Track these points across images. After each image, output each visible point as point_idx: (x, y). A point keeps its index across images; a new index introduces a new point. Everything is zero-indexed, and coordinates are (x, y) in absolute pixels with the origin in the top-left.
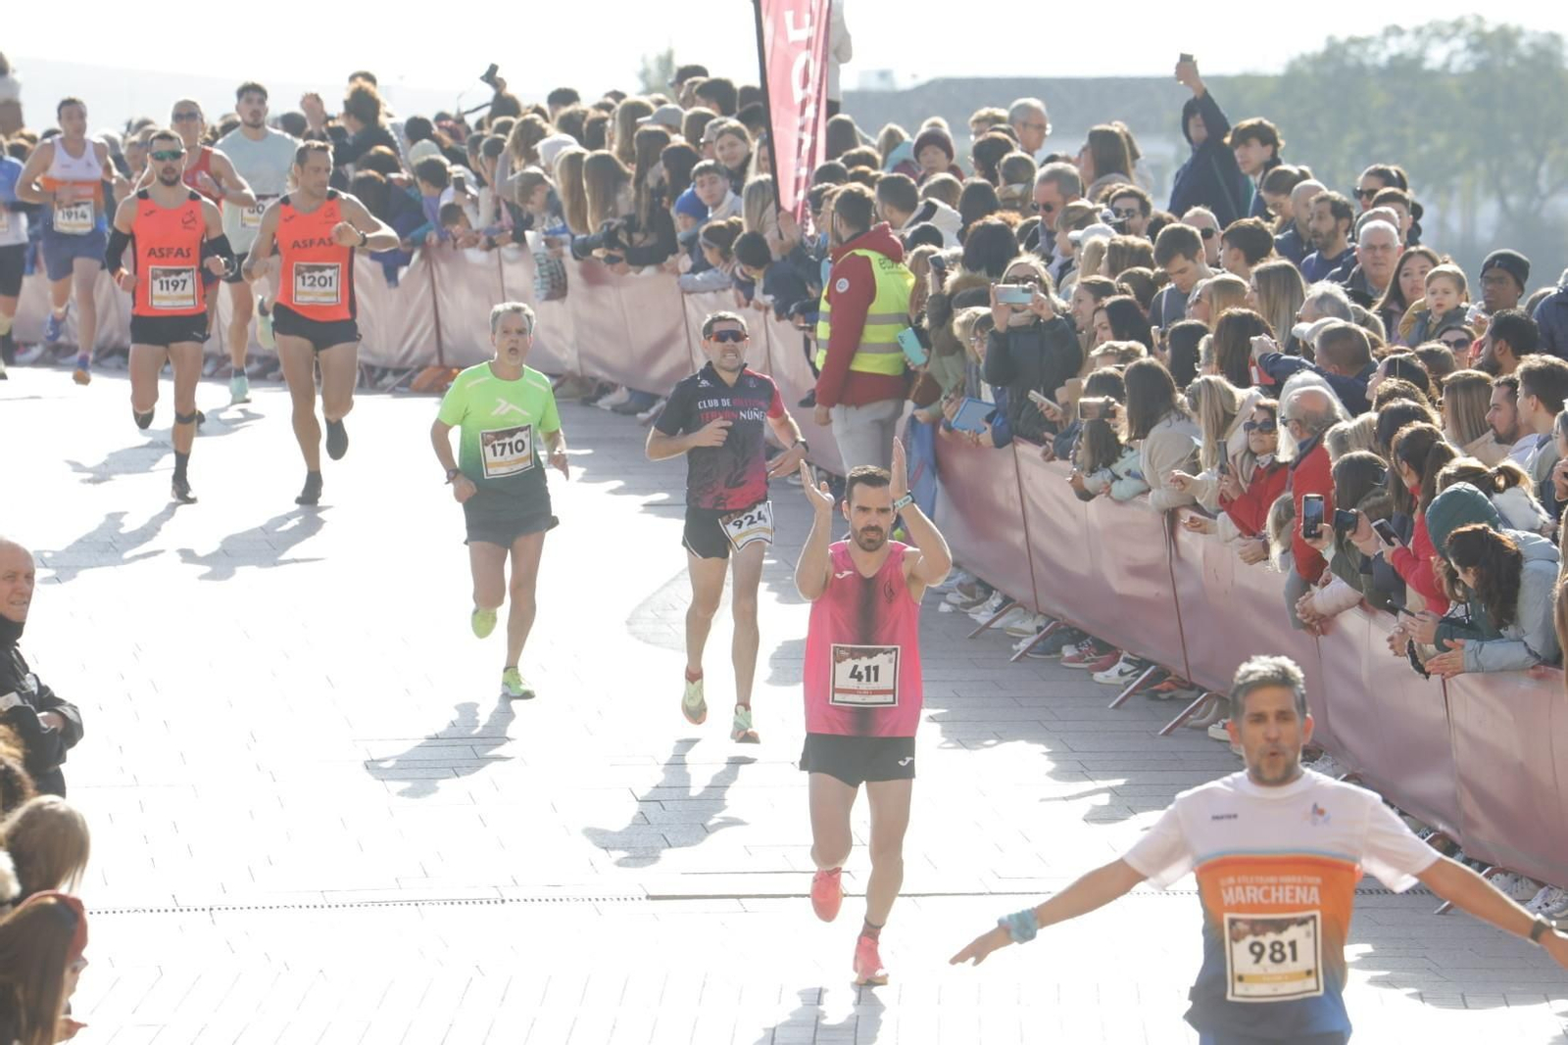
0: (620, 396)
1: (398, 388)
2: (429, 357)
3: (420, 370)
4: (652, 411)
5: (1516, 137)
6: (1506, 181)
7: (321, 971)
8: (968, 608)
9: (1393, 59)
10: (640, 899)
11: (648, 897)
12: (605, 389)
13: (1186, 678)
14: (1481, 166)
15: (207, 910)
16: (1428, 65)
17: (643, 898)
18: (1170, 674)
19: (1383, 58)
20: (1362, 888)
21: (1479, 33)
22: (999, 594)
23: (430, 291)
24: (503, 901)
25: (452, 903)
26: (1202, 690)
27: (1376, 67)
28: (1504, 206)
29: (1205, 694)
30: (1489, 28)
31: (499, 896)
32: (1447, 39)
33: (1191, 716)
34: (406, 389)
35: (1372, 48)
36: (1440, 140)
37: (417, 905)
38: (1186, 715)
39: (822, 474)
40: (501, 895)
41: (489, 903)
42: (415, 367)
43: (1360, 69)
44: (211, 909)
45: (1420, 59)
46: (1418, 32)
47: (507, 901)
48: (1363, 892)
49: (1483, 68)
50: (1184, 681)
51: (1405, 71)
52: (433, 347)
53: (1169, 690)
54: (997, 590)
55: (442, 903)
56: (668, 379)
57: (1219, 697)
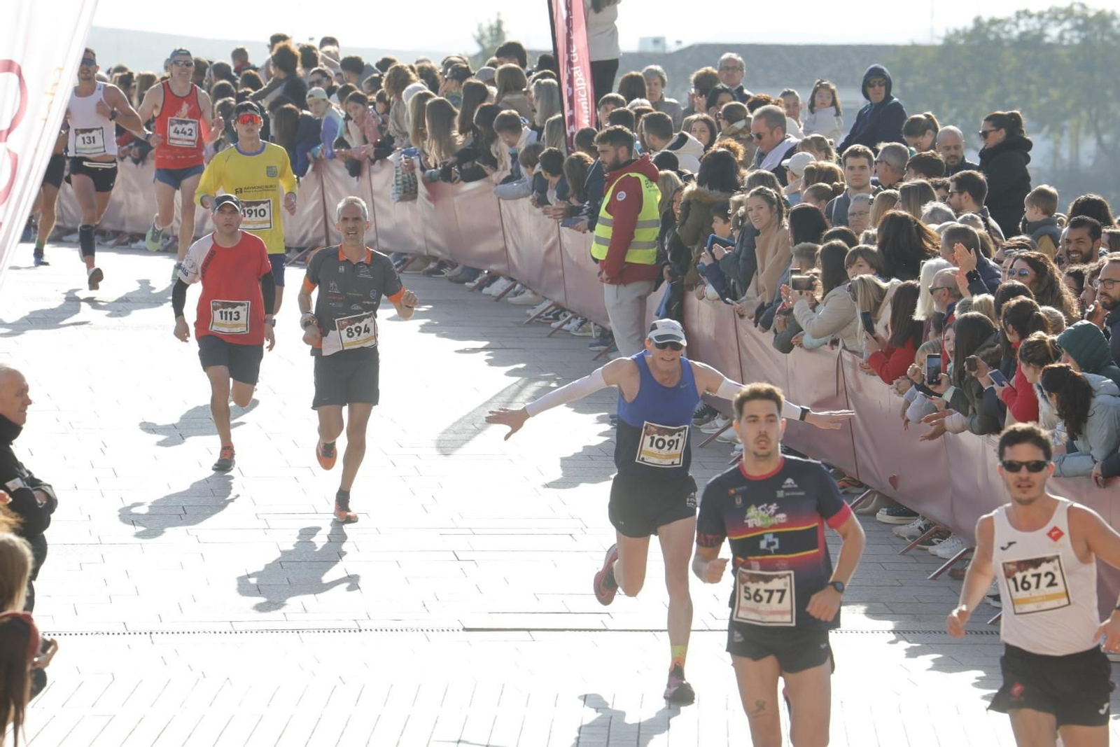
1: (297, 262)
2: (320, 239)
3: (313, 249)
4: (477, 281)
5: (1110, 93)
6: (1101, 124)
7: (228, 679)
8: (700, 425)
9: (1023, 34)
10: (458, 630)
11: (465, 629)
13: (857, 479)
14: (1084, 114)
15: (148, 634)
16: (1047, 40)
17: (461, 630)
18: (845, 476)
19: (1016, 33)
20: (976, 630)
21: (1085, 17)
22: (721, 416)
23: (321, 191)
24: (360, 631)
25: (324, 632)
26: (867, 487)
27: (1009, 40)
28: (1100, 142)
29: (867, 492)
30: (1091, 14)
31: (357, 627)
32: (1061, 22)
33: (858, 506)
34: (303, 263)
35: (1007, 28)
36: (1055, 93)
37: (298, 632)
39: (597, 327)
40: (359, 626)
41: (350, 631)
42: (310, 247)
43: (998, 41)
44: (151, 633)
45: (1041, 35)
46: (1040, 16)
47: (363, 631)
48: (976, 633)
49: (1086, 41)
50: (855, 480)
51: (1031, 43)
52: (322, 232)
53: (844, 487)
54: (720, 413)
55: (316, 631)
56: (490, 258)
57: (878, 492)
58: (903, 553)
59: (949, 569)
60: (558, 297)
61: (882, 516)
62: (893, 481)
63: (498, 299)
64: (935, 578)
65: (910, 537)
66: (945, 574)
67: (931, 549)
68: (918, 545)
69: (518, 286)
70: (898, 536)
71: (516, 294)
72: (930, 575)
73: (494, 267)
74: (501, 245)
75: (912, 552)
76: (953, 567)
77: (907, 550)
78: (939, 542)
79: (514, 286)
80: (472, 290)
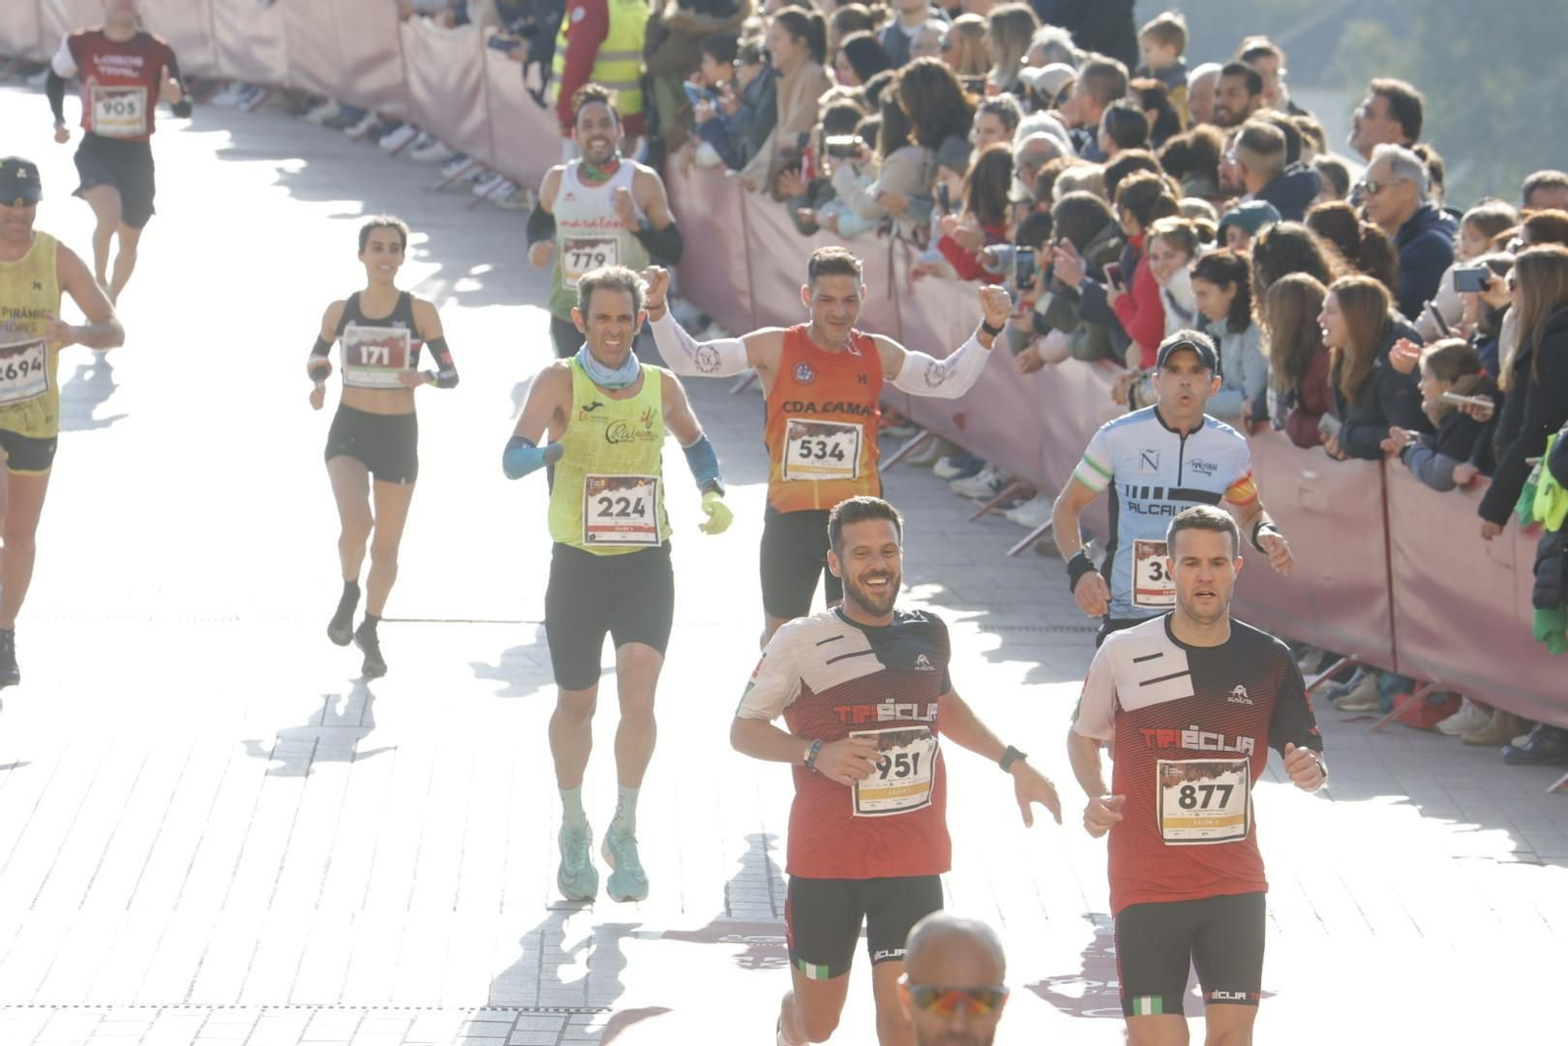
0: (331, 109)
12: (315, 101)
26: (919, 428)
29: (923, 434)
33: (912, 452)
38: (906, 452)
56: (381, 96)
57: (937, 436)
58: (973, 520)
59: (1035, 543)
60: (480, 153)
61: (943, 468)
62: (960, 420)
63: (395, 153)
64: (1017, 553)
65: (981, 499)
66: (1029, 550)
67: (1010, 514)
68: (995, 510)
69: (422, 137)
70: (961, 495)
71: (421, 147)
72: (1009, 549)
73: (389, 108)
74: (398, 78)
75: (986, 517)
76: (1042, 539)
77: (980, 515)
78: (1021, 504)
79: (415, 137)
80: (357, 140)
